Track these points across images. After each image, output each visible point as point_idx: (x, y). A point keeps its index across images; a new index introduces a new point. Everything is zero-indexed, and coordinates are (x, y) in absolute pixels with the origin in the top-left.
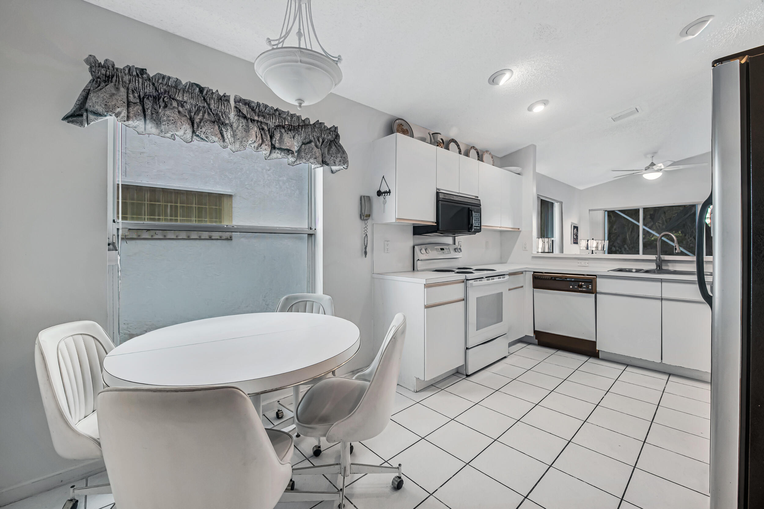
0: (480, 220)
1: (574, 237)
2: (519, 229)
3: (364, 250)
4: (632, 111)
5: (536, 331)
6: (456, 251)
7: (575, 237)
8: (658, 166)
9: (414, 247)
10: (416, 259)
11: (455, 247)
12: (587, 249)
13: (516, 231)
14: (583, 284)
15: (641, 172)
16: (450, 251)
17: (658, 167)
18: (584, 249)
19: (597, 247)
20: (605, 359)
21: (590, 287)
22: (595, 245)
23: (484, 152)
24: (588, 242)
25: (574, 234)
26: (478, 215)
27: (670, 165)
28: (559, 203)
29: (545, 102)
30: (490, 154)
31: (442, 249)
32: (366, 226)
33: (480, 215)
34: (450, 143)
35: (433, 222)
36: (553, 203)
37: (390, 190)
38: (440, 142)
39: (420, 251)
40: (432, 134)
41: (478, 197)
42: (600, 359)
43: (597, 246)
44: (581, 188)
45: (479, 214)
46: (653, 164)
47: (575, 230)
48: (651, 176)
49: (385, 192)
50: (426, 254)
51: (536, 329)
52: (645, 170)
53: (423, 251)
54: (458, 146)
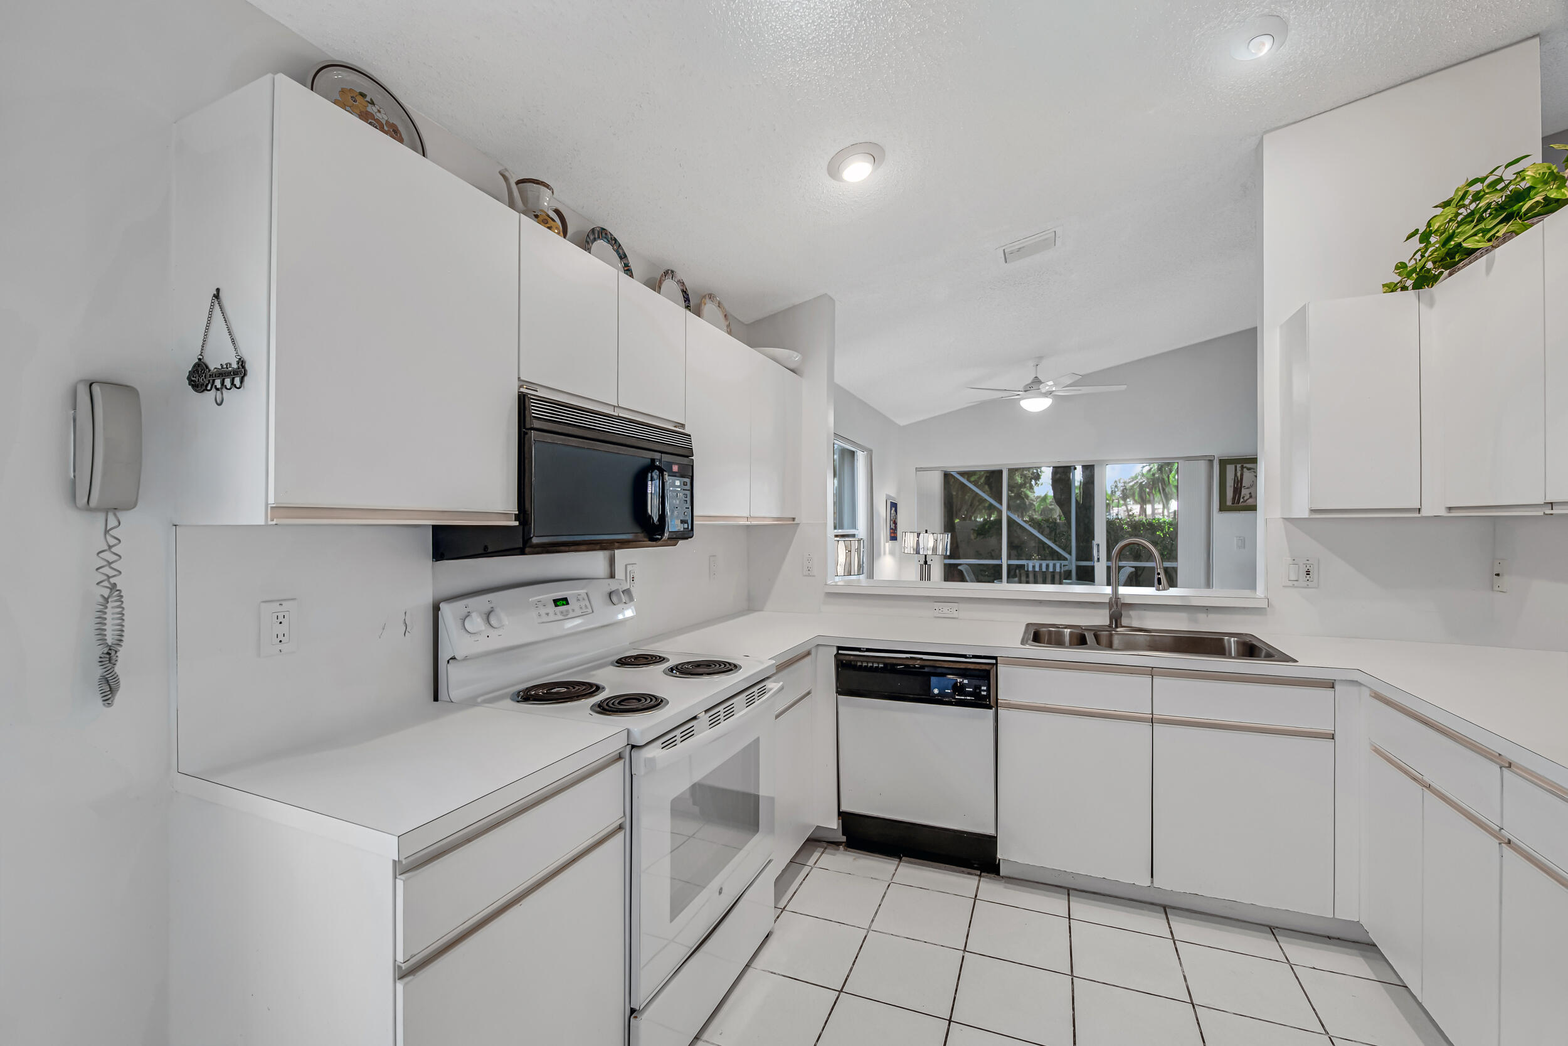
0: (688, 499)
1: (890, 526)
2: (794, 519)
3: (99, 672)
4: (1046, 239)
5: (843, 812)
6: (614, 599)
7: (893, 525)
8: (1048, 386)
9: (436, 609)
10: (443, 656)
11: (613, 585)
12: (918, 552)
13: (787, 527)
14: (966, 681)
15: (1019, 395)
16: (593, 603)
17: (1047, 388)
18: (912, 552)
19: (935, 549)
20: (1016, 876)
21: (984, 691)
22: (931, 544)
23: (704, 297)
24: (918, 537)
25: (891, 520)
26: (685, 484)
27: (1071, 384)
28: (865, 453)
29: (875, 153)
30: (719, 305)
31: (559, 602)
32: (112, 542)
33: (689, 484)
34: (595, 240)
35: (505, 515)
36: (853, 453)
37: (242, 363)
38: (548, 216)
39: (460, 622)
40: (518, 182)
41: (683, 426)
42: (1002, 877)
43: (935, 547)
44: (902, 422)
45: (688, 480)
46: (1037, 381)
47: (892, 511)
48: (1035, 405)
49: (223, 374)
50: (491, 632)
51: (843, 808)
52: (1025, 391)
53: (476, 623)
54: (621, 258)
